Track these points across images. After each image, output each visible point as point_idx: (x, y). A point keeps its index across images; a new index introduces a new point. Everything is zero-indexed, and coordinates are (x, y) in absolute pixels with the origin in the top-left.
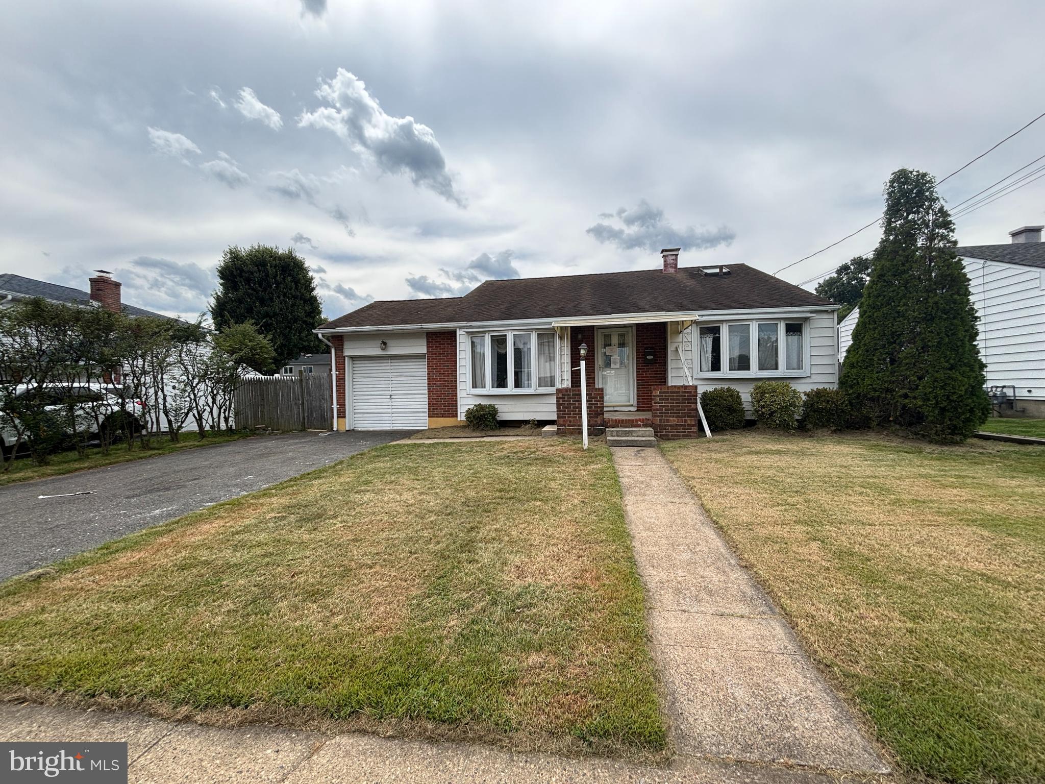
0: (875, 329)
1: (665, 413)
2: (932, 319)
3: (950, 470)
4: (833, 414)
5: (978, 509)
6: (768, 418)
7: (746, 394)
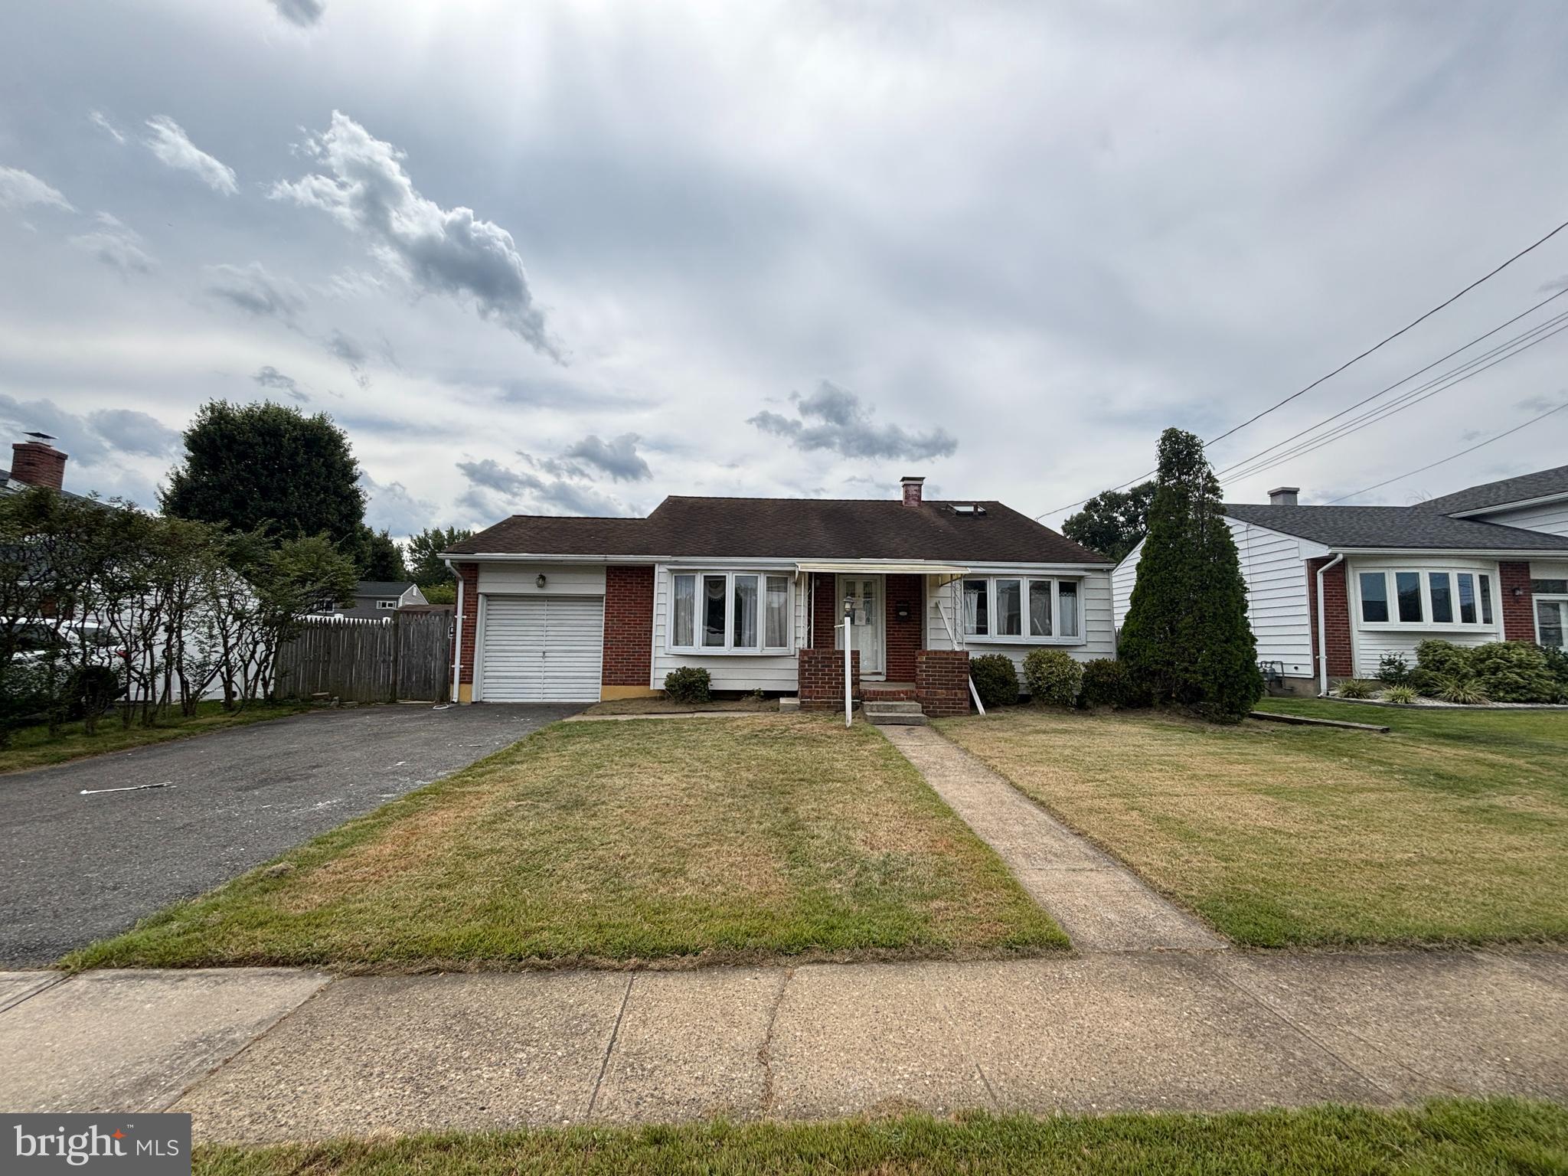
0: (1154, 594)
1: (932, 684)
2: (1207, 588)
3: (1233, 748)
4: (1115, 690)
5: (1262, 781)
6: (1045, 693)
7: (1019, 662)
